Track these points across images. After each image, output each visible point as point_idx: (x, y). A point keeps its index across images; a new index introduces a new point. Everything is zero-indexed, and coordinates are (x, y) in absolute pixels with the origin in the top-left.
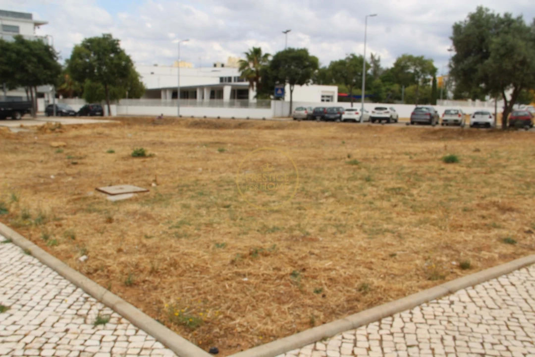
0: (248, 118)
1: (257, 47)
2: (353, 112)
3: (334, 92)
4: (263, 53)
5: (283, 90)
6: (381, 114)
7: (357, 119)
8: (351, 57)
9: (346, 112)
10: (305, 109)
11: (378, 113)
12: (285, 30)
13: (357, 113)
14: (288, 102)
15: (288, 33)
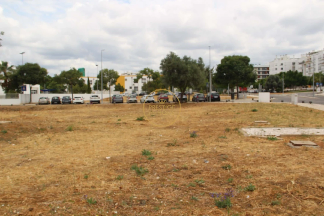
0: (12, 105)
1: (5, 61)
2: (80, 99)
3: (38, 88)
4: (9, 65)
5: (25, 87)
6: (96, 99)
7: (82, 102)
8: (73, 69)
9: (76, 99)
10: (46, 98)
11: (94, 99)
12: (21, 53)
13: (82, 99)
14: (28, 95)
15: (23, 54)
